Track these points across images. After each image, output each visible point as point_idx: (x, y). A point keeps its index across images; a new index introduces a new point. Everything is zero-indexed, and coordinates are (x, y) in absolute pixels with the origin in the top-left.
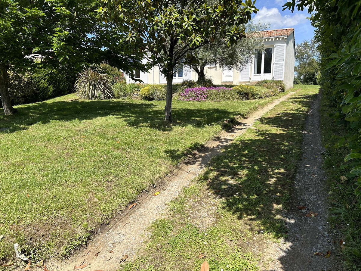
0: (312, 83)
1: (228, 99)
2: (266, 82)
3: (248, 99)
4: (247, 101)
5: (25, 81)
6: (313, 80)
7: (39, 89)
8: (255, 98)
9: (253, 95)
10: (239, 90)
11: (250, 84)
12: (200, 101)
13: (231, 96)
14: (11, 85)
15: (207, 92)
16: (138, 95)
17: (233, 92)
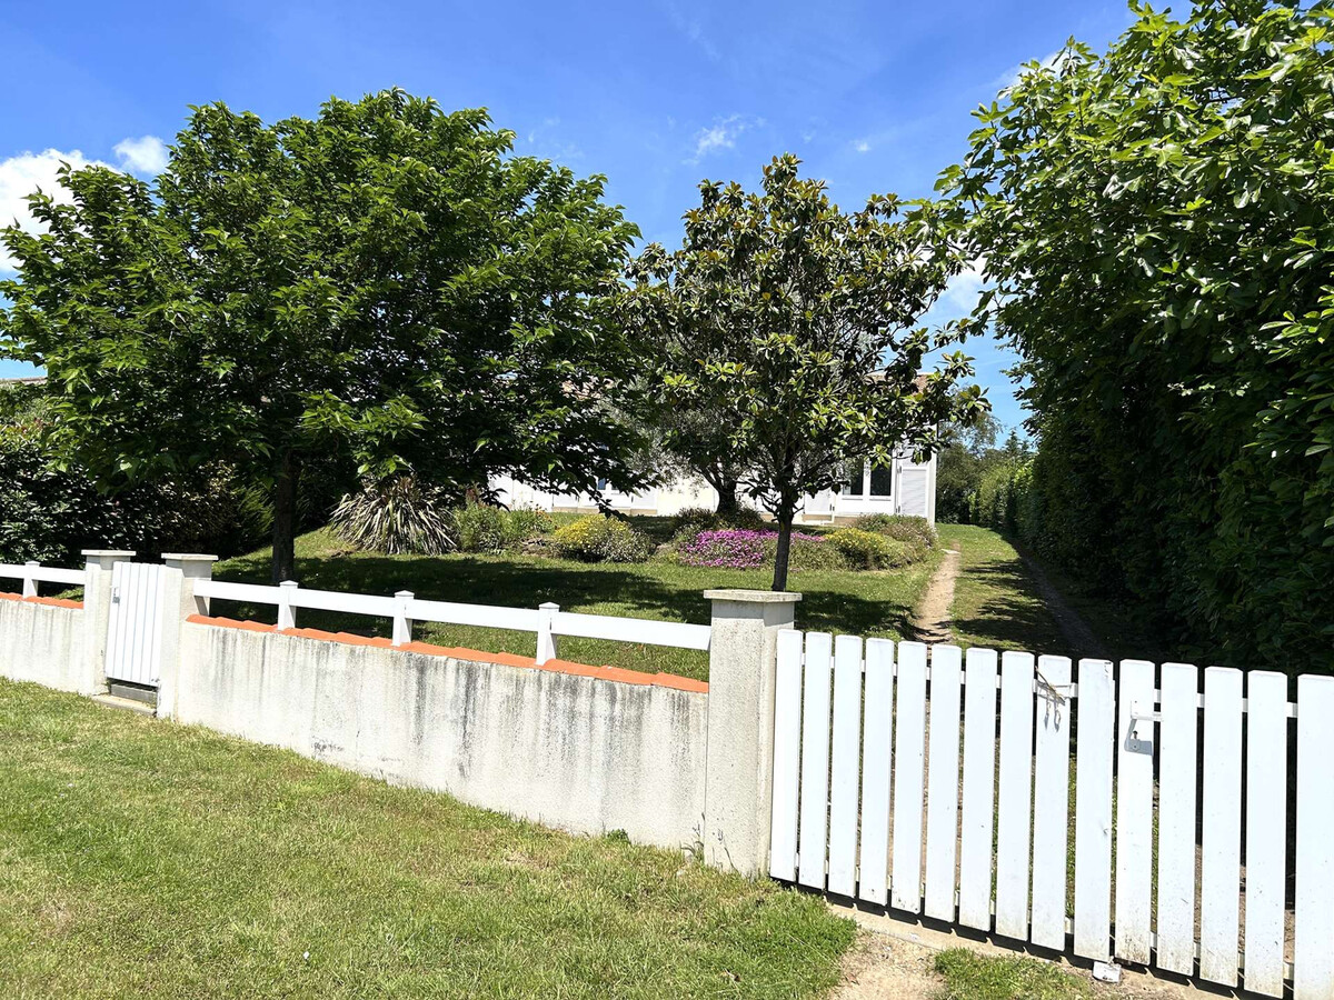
0: (954, 519)
1: (818, 566)
2: (883, 522)
3: (865, 568)
4: (865, 573)
5: (216, 493)
6: (957, 507)
7: (240, 519)
8: (883, 567)
9: (878, 559)
10: (845, 543)
11: (832, 522)
12: (744, 569)
13: (826, 558)
14: (183, 505)
15: (762, 546)
16: (543, 545)
17: (829, 550)
